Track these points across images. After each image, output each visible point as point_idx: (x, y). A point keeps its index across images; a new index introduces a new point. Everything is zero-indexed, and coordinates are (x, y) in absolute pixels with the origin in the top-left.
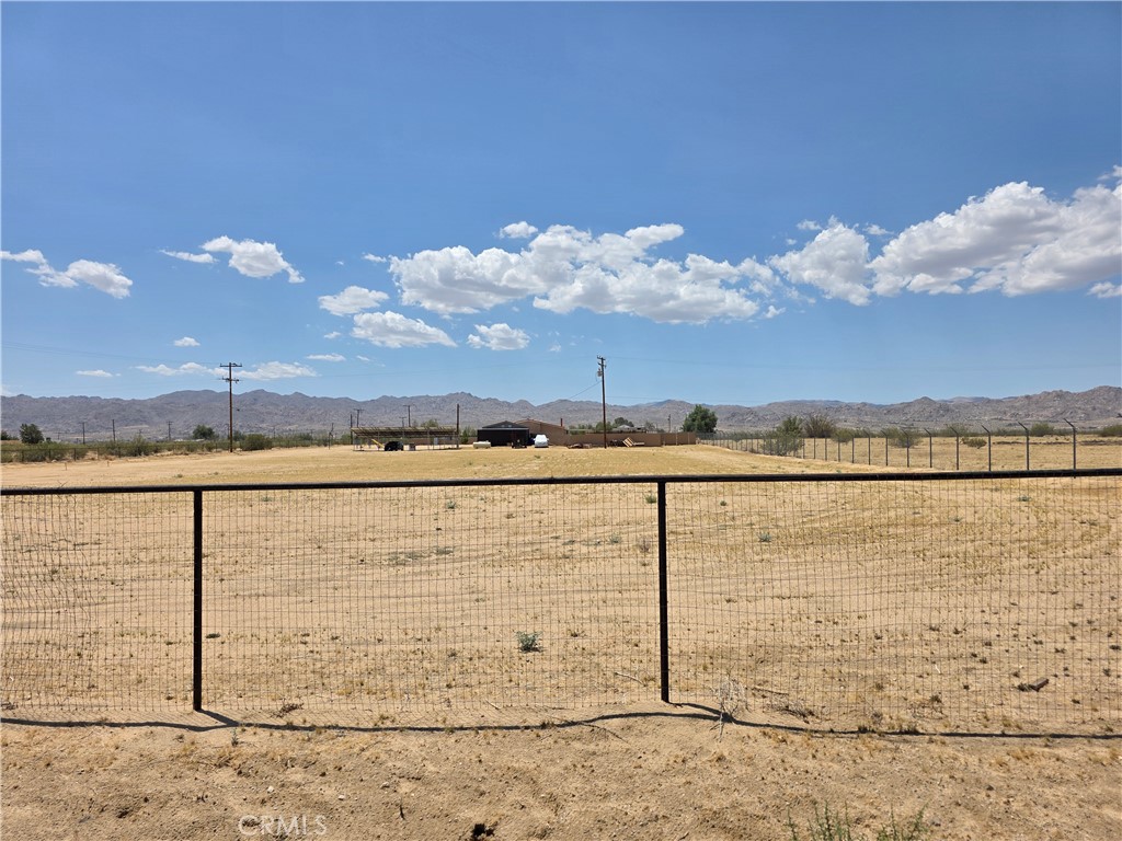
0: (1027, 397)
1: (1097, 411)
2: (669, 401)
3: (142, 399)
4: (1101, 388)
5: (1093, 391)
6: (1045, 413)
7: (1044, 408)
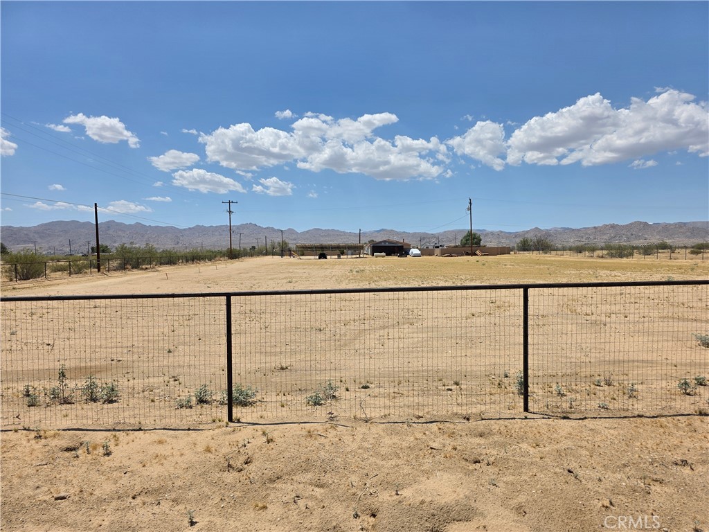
0: (595, 228)
1: (634, 236)
3: (27, 226)
4: (635, 222)
5: (631, 224)
6: (605, 237)
7: (604, 234)
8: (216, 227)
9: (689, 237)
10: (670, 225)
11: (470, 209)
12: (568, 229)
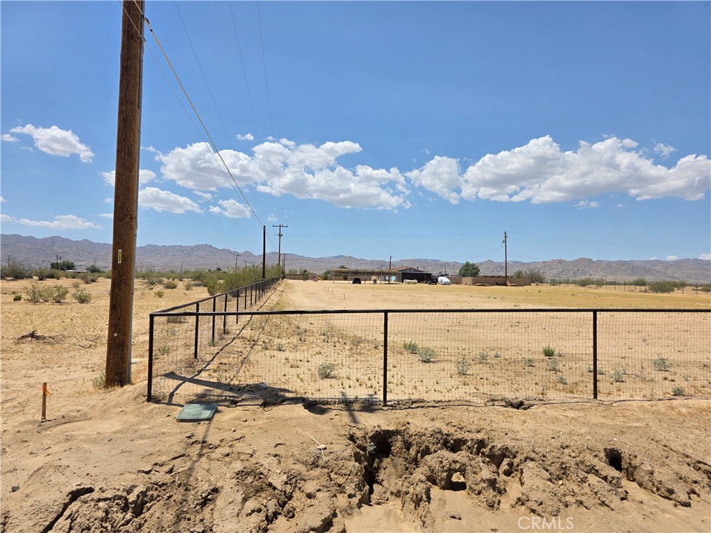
0: (544, 262)
1: (580, 272)
2: (341, 256)
4: (581, 259)
5: (577, 260)
6: (553, 272)
7: (553, 269)
8: (170, 246)
9: (629, 275)
10: (612, 262)
11: (505, 242)
12: (519, 262)
